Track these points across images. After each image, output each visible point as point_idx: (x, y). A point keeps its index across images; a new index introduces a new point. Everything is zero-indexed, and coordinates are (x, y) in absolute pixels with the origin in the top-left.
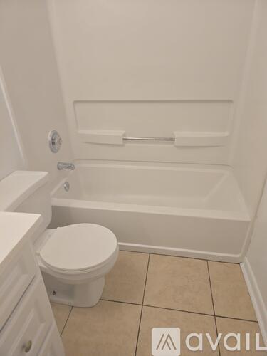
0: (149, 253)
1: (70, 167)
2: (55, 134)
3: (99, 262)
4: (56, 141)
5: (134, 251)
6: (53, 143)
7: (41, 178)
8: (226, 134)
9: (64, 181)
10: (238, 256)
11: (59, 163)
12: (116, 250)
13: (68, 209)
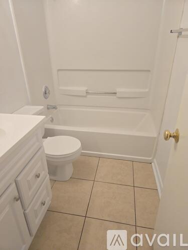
0: (100, 157)
1: (55, 108)
2: (46, 88)
3: (71, 152)
4: (47, 92)
5: (90, 156)
6: (46, 93)
7: (38, 110)
8: (147, 90)
9: (50, 116)
10: (150, 158)
11: (48, 105)
12: (80, 148)
13: (53, 130)
